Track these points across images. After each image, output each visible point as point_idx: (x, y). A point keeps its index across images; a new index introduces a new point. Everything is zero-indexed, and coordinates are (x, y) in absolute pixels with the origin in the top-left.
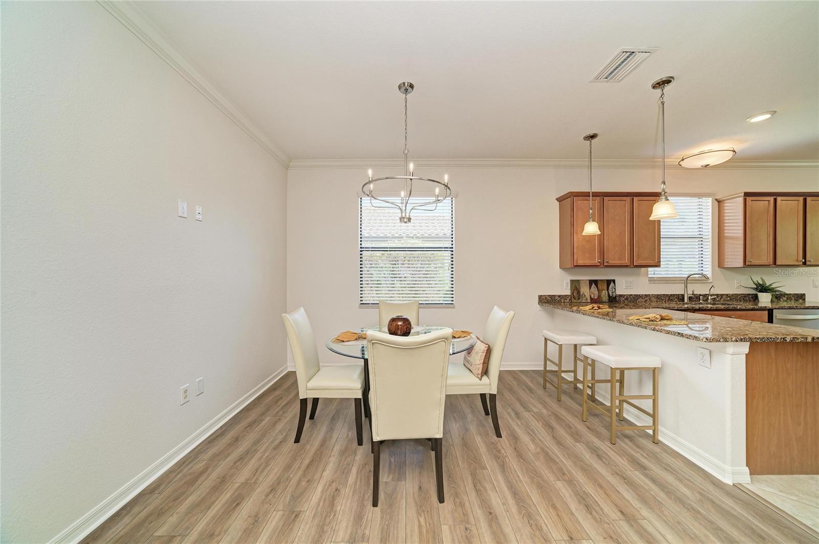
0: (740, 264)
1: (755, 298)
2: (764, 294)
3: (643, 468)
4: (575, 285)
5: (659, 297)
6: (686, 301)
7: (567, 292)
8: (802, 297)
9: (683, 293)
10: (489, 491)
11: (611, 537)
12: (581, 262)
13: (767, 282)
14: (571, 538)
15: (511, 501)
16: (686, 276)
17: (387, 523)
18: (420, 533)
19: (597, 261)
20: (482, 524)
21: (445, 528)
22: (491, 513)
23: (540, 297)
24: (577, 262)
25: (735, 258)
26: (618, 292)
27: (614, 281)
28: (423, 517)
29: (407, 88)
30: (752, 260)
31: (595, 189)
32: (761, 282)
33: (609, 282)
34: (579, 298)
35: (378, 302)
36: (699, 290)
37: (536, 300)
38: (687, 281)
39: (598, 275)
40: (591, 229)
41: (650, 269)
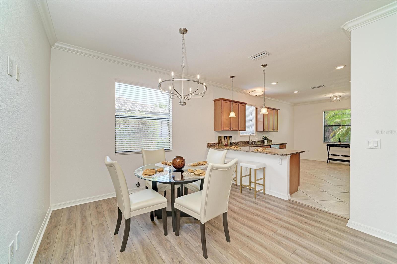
0: (263, 131)
1: (264, 142)
2: (266, 140)
3: (269, 203)
4: (220, 137)
5: (243, 142)
6: (250, 144)
7: (217, 141)
8: (272, 141)
9: (249, 141)
10: (239, 229)
11: (281, 227)
12: (224, 129)
13: (266, 136)
14: (275, 233)
15: (249, 230)
16: (250, 134)
17: (219, 262)
18: (234, 257)
19: (229, 128)
20: (249, 242)
21: (240, 250)
22: (248, 237)
23: (208, 144)
24: (223, 129)
26: (233, 141)
27: (231, 136)
28: (229, 251)
29: (184, 32)
30: (265, 129)
32: (265, 137)
33: (230, 137)
34: (221, 144)
35: (140, 150)
36: (253, 139)
37: (206, 145)
38: (250, 136)
39: (228, 134)
40: (232, 115)
41: (241, 132)
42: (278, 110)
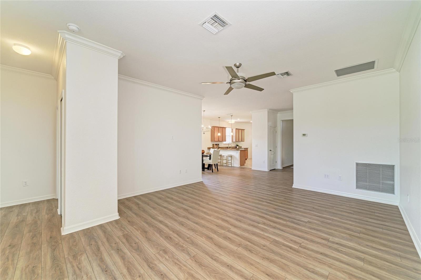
0: (235, 141)
1: (236, 147)
2: (238, 146)
4: (213, 145)
5: (225, 147)
7: (212, 147)
8: (241, 147)
9: (228, 147)
12: (215, 140)
19: (218, 140)
25: (234, 140)
26: (220, 147)
30: (237, 141)
31: (220, 126)
32: (237, 144)
33: (218, 144)
34: (214, 148)
36: (230, 146)
37: (207, 148)
38: (229, 144)
39: (217, 143)
40: (219, 134)
41: (224, 142)
42: (244, 130)
